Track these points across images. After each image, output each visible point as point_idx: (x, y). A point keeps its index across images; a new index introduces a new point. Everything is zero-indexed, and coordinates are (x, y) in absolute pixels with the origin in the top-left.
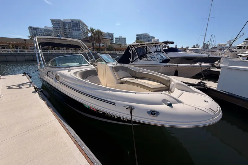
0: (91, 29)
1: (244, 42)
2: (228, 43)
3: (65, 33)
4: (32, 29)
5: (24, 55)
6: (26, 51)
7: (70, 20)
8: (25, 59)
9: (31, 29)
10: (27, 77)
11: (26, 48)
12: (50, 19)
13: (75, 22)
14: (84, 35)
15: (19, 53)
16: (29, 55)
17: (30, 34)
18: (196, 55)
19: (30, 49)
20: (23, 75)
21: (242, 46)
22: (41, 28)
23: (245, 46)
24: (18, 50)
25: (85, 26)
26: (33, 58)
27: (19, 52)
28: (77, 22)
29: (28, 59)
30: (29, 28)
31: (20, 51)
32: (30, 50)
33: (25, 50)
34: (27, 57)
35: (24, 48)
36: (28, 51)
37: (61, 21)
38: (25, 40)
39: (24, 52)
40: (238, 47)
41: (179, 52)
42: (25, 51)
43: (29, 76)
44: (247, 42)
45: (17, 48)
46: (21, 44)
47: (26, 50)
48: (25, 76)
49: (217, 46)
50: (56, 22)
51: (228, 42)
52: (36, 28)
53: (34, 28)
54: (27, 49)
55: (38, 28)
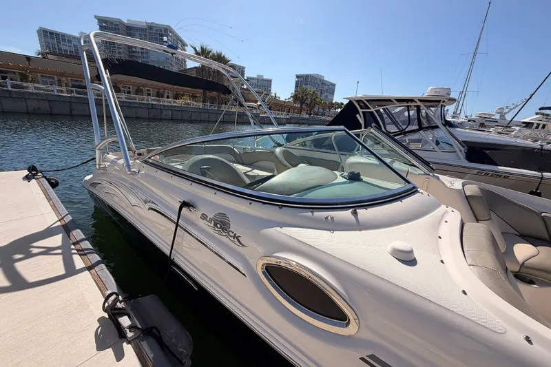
0: (202, 48)
1: (537, 114)
2: (499, 113)
3: (129, 52)
4: (45, 34)
5: (25, 97)
6: (31, 87)
7: (145, 24)
8: (27, 108)
9: (45, 36)
10: (41, 186)
11: (30, 79)
12: (96, 17)
13: (156, 30)
14: (177, 64)
15: (11, 91)
16: (40, 98)
17: (42, 47)
18: (497, 138)
19: (41, 82)
20: (27, 178)
21: (533, 123)
22: (69, 36)
23: (539, 122)
24: (9, 82)
25: (181, 41)
26: (51, 108)
27: (10, 89)
28: (161, 31)
29: (34, 110)
30: (39, 31)
31: (13, 87)
32: (41, 86)
33: (25, 84)
34: (32, 105)
35: (24, 78)
36: (35, 88)
37: (121, 23)
38: (28, 58)
39: (23, 88)
40: (524, 123)
41: (458, 129)
42: (27, 88)
43: (49, 180)
44: (543, 114)
45: (7, 77)
46: (18, 68)
47: (30, 85)
48: (33, 181)
49: (474, 117)
50: (109, 25)
51: (498, 111)
52: (57, 34)
53: (51, 33)
54: (33, 81)
55: (64, 35)
